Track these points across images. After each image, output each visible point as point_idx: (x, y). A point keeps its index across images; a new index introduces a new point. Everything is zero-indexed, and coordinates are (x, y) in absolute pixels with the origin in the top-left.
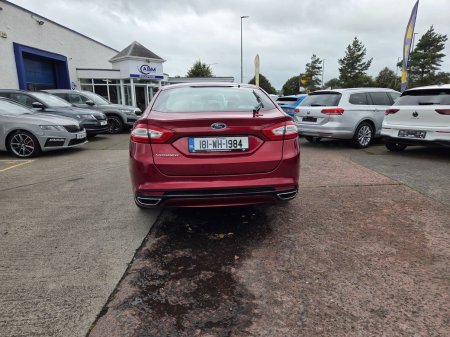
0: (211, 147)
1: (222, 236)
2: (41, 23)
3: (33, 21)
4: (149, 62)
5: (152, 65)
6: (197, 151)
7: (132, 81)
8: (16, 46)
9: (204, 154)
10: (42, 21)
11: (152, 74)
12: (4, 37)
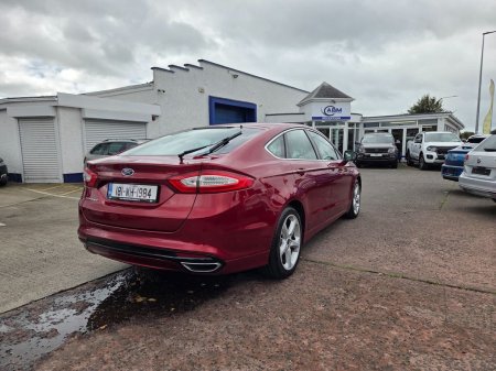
0: (124, 195)
1: (140, 300)
2: (235, 77)
3: (229, 75)
4: (334, 102)
5: (337, 106)
6: (113, 198)
7: (314, 124)
8: (211, 98)
9: (117, 202)
10: (236, 74)
11: (337, 115)
12: (202, 91)
